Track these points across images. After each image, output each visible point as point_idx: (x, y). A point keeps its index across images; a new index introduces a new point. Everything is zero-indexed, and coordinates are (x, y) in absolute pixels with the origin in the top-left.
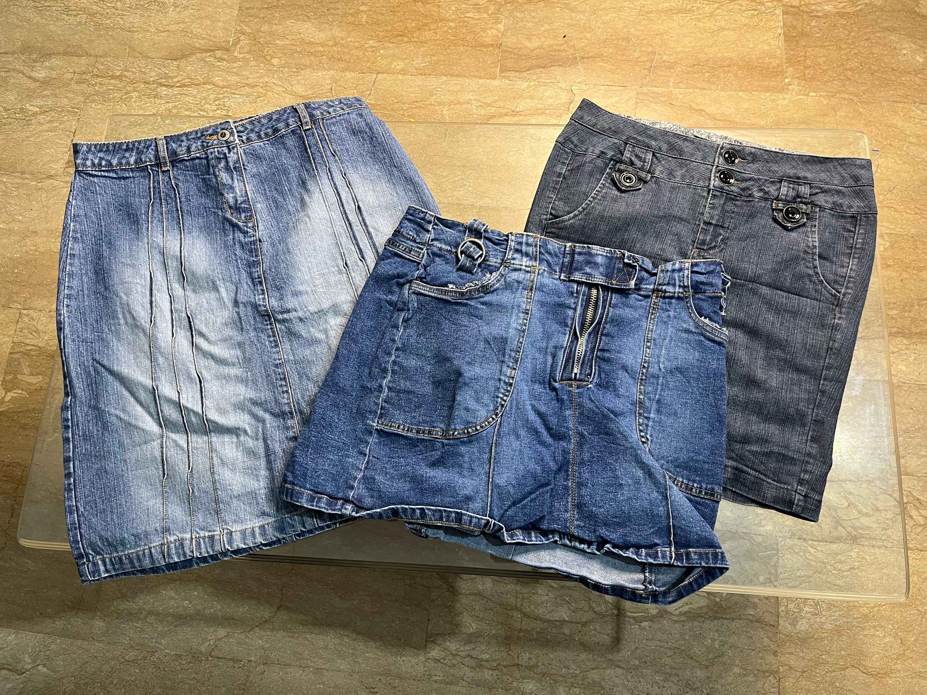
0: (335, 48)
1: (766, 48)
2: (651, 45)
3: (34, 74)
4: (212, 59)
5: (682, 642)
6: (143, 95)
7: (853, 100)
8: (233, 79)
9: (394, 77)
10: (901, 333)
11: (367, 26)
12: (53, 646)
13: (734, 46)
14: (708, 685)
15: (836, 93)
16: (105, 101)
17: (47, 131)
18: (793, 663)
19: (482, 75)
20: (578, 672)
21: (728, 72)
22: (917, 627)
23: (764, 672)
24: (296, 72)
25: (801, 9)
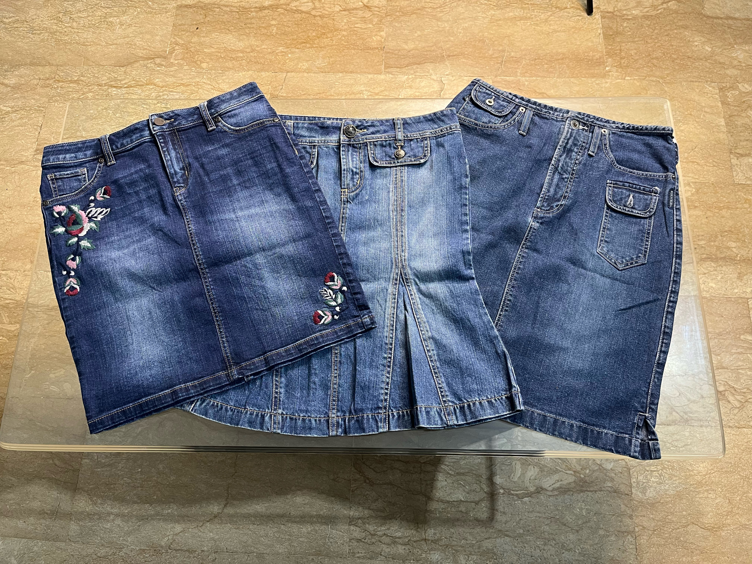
0: (252, 54)
1: (590, 44)
2: (501, 45)
3: (6, 81)
4: (152, 65)
5: (557, 512)
6: (97, 95)
7: (659, 81)
8: (171, 80)
9: (301, 75)
10: (710, 258)
11: (277, 36)
12: (35, 549)
13: (565, 44)
14: (579, 546)
15: (646, 77)
16: (66, 101)
17: (18, 126)
18: (645, 523)
19: (370, 71)
20: (474, 542)
21: (562, 64)
22: (740, 489)
23: (623, 532)
24: (222, 73)
25: (615, 13)
